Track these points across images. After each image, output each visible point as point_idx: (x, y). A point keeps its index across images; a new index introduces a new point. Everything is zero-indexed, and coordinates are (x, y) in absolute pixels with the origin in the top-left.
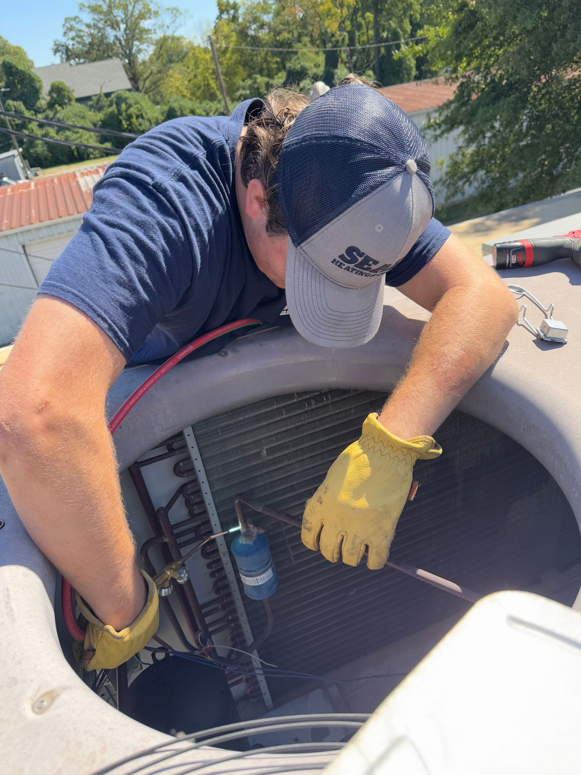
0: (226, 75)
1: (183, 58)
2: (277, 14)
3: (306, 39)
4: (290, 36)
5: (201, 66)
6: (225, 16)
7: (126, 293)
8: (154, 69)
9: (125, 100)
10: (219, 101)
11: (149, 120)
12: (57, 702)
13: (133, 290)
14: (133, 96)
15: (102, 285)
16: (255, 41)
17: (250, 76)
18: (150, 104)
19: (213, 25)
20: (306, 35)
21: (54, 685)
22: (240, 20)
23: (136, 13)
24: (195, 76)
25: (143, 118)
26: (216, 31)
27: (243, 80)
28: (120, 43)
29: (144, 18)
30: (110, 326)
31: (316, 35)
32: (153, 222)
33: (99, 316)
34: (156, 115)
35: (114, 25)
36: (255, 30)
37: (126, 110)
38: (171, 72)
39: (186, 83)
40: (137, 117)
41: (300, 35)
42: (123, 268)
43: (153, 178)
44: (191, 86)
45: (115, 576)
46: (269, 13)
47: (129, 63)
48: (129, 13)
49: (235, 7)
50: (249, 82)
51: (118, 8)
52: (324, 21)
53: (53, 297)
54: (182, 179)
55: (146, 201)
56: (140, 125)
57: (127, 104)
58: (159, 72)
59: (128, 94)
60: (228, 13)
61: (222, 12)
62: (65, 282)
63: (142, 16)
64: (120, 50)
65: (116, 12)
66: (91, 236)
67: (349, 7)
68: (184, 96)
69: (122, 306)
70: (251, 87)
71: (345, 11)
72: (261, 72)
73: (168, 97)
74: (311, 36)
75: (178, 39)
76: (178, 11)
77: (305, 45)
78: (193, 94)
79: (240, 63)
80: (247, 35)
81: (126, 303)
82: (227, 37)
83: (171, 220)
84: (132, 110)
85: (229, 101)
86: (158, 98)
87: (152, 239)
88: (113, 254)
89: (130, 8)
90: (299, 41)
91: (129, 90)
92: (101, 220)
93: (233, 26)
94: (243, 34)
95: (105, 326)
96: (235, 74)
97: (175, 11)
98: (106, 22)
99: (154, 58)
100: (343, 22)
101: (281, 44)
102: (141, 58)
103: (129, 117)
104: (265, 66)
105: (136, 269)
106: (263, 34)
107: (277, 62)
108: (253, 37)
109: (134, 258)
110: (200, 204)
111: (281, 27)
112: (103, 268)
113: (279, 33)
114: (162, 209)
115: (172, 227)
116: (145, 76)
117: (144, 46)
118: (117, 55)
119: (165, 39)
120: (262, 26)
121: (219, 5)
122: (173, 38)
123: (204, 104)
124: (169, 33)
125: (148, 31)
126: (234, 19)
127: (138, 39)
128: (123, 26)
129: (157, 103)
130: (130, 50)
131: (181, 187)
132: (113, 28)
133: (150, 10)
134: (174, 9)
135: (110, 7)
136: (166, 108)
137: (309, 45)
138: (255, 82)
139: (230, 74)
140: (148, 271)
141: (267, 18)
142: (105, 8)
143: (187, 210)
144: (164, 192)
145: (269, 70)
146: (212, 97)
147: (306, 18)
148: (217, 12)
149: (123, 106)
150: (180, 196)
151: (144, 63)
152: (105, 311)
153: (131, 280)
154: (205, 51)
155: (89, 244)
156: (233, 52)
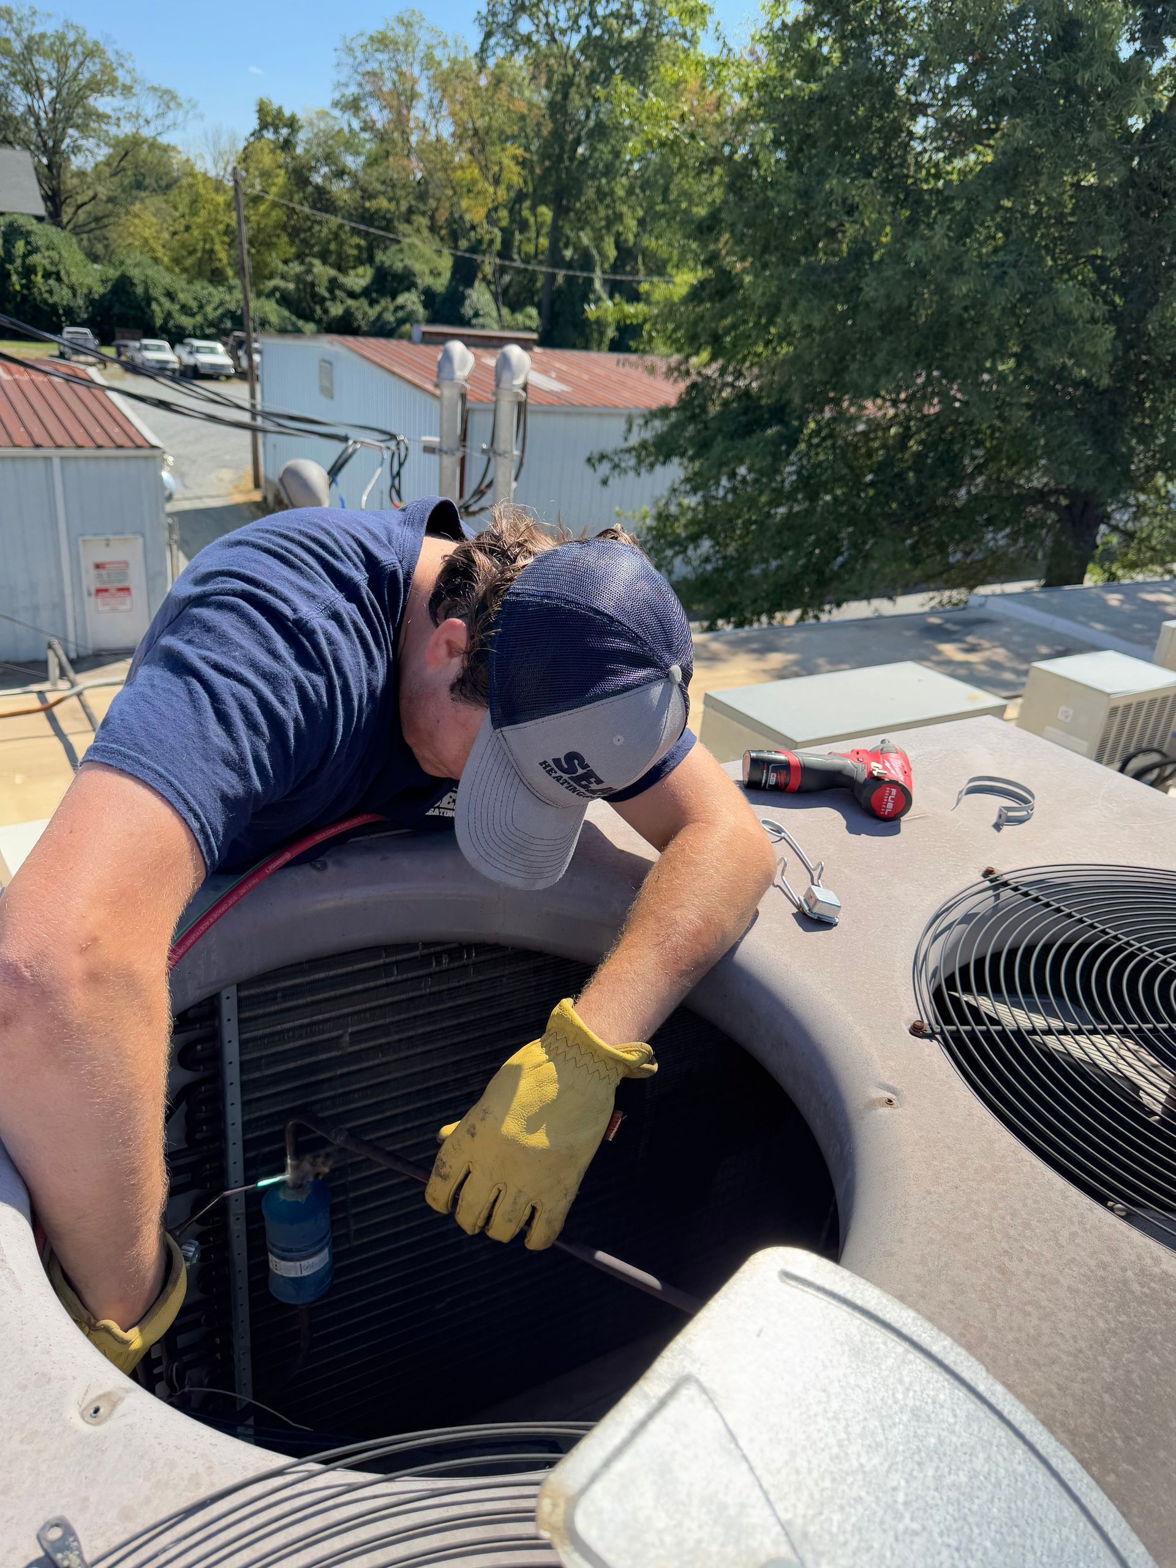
0: (250, 243)
1: (168, 187)
2: (373, 162)
3: (423, 221)
4: (392, 207)
5: (204, 213)
6: (269, 135)
7: (234, 778)
8: (103, 192)
9: (26, 235)
10: (230, 289)
11: (72, 288)
13: (244, 775)
14: (43, 233)
15: (202, 764)
17: (300, 257)
18: (80, 256)
19: (241, 145)
20: (424, 214)
22: (299, 150)
23: (84, 76)
24: (188, 228)
25: (59, 279)
26: (246, 157)
27: (286, 262)
28: (37, 123)
29: (100, 91)
30: (203, 827)
31: (442, 217)
32: (287, 675)
33: (190, 808)
34: (88, 281)
35: (32, 86)
36: (325, 177)
37: (25, 256)
38: (137, 207)
39: (166, 235)
40: (47, 275)
41: (411, 211)
42: (235, 741)
43: (295, 610)
44: (175, 244)
46: (358, 153)
47: (49, 167)
48: (70, 72)
49: (292, 124)
50: (296, 268)
51: (45, 55)
52: (460, 197)
54: (335, 617)
55: (281, 645)
56: (51, 292)
57: (28, 243)
58: (111, 200)
59: (34, 226)
60: (276, 132)
61: (264, 126)
62: (143, 752)
63: (95, 86)
64: (34, 137)
65: (38, 61)
66: (188, 684)
67: (509, 188)
68: (156, 260)
69: (224, 797)
70: (298, 279)
71: (502, 194)
72: (324, 257)
73: (121, 253)
74: (432, 217)
75: (166, 149)
76: (174, 98)
77: (418, 231)
78: (176, 261)
79: (284, 228)
80: (306, 182)
81: (231, 793)
82: (265, 174)
83: (314, 676)
84: (35, 259)
85: (251, 296)
86: (99, 248)
87: (283, 702)
88: (223, 716)
89: (73, 63)
90: (408, 221)
91: (40, 219)
92: (204, 658)
93: (281, 157)
94: (299, 176)
95: (196, 825)
96: (270, 246)
97: (168, 98)
98: (13, 74)
99: (107, 171)
100: (496, 209)
101: (371, 218)
102: (77, 162)
103: (29, 272)
104: (333, 246)
105: (252, 743)
106: (339, 189)
107: (358, 246)
108: (317, 188)
109: (252, 726)
110: (353, 654)
111: (379, 187)
112: (205, 737)
113: (371, 196)
114: (304, 659)
115: (314, 687)
116: (80, 199)
117: (89, 143)
118: (26, 144)
119: (136, 142)
120: (340, 173)
121: (262, 110)
122: (153, 145)
123: (198, 286)
124: (147, 132)
125: (101, 117)
126: (287, 145)
127: (77, 127)
128: (49, 94)
129: (95, 258)
130: (58, 142)
131: (333, 628)
132: (26, 89)
133: (114, 79)
134: (167, 92)
135: (27, 47)
136: (113, 273)
137: (426, 233)
138: (309, 271)
139: (262, 242)
140: (271, 750)
141: (351, 162)
142: (17, 47)
143: (336, 661)
144: (310, 633)
145: (341, 257)
146: (216, 277)
147: (427, 183)
148: (254, 124)
149: (20, 247)
150: (332, 643)
151: (81, 174)
152: (200, 804)
153: (243, 761)
154: (218, 187)
155: (184, 695)
156: (275, 205)
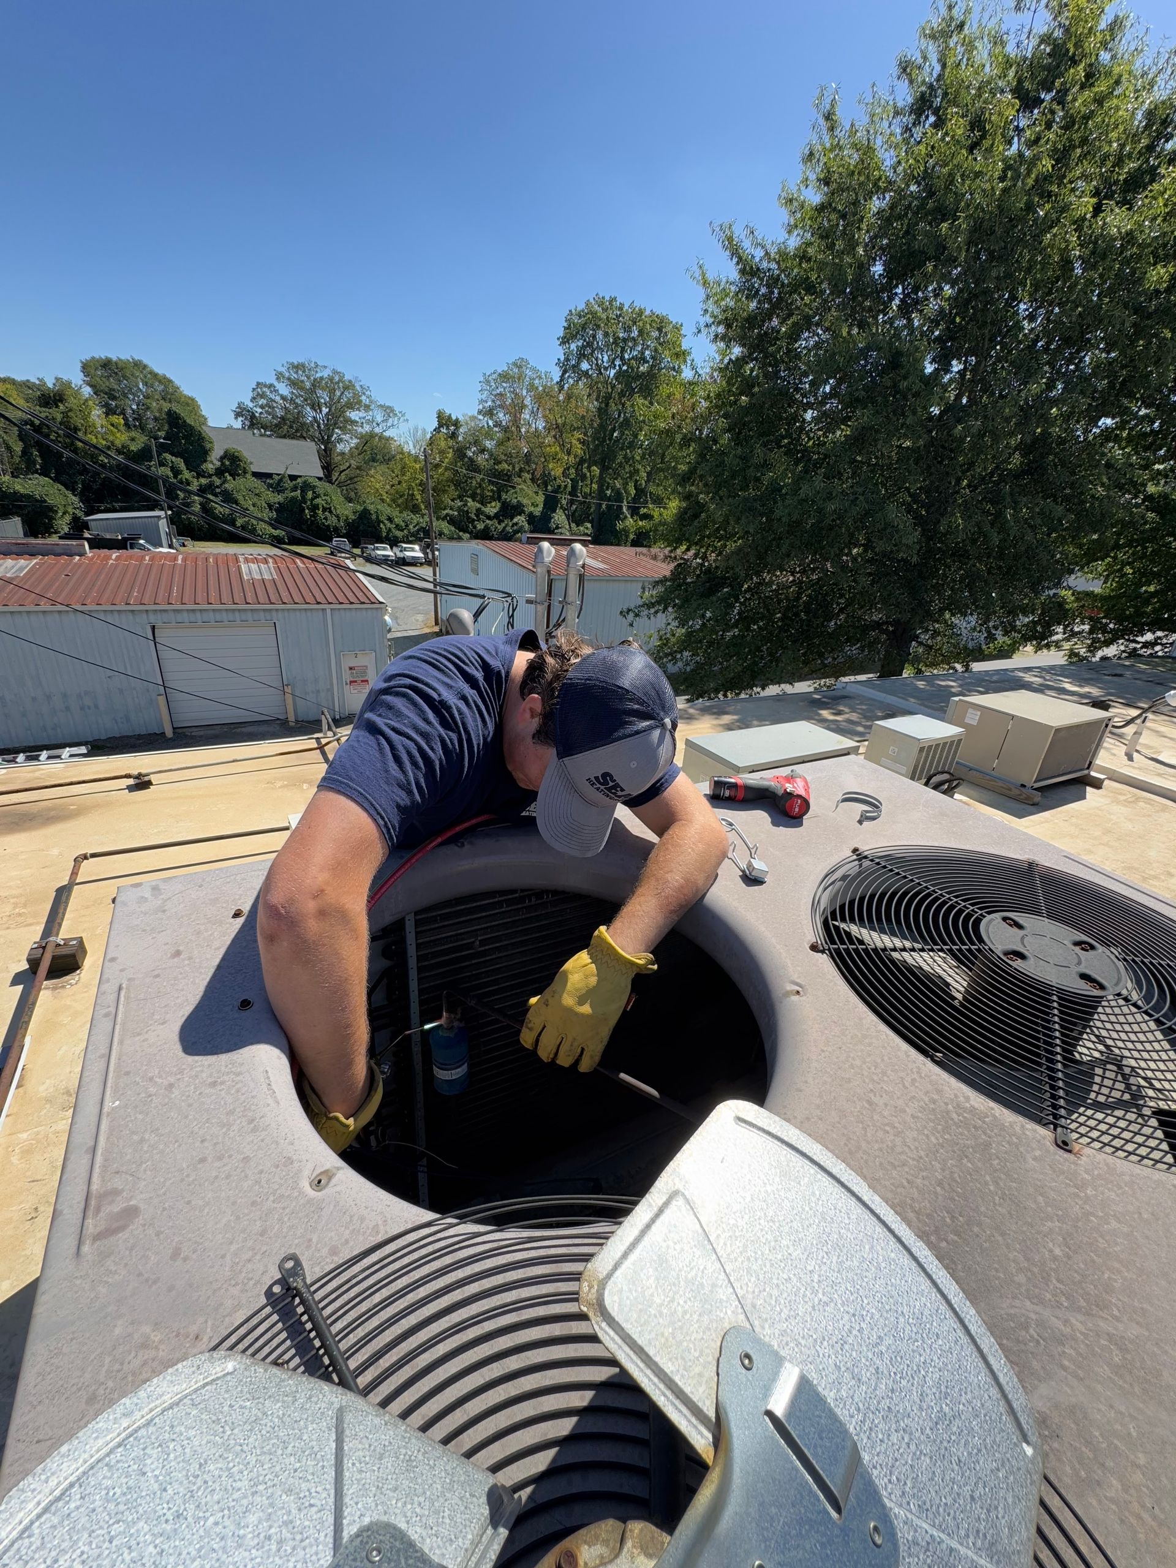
0: (433, 490)
1: (389, 460)
2: (500, 443)
3: (528, 476)
4: (510, 468)
5: (408, 474)
6: (444, 430)
7: (403, 794)
8: (354, 463)
9: (313, 488)
10: (423, 515)
11: (337, 516)
12: (334, 1181)
13: (410, 792)
14: (323, 487)
15: (385, 786)
16: (473, 466)
17: (460, 497)
18: (342, 499)
19: (429, 436)
20: (528, 472)
21: (327, 1166)
22: (460, 438)
23: (344, 400)
24: (400, 483)
25: (331, 512)
26: (431, 442)
27: (453, 500)
28: (319, 426)
29: (352, 408)
30: (386, 823)
31: (538, 474)
32: (435, 733)
33: (379, 814)
34: (346, 512)
35: (316, 406)
36: (474, 453)
37: (312, 499)
38: (372, 472)
39: (388, 487)
40: (324, 510)
41: (521, 470)
42: (404, 772)
43: (439, 695)
44: (392, 491)
45: (350, 1064)
46: (492, 439)
47: (325, 450)
48: (336, 398)
49: (456, 423)
50: (459, 503)
51: (323, 389)
52: (548, 462)
53: (339, 792)
54: (464, 698)
55: (431, 715)
56: (326, 519)
57: (314, 492)
58: (358, 468)
59: (318, 483)
60: (448, 428)
61: (441, 425)
62: (351, 780)
63: (350, 406)
64: (317, 434)
65: (319, 392)
66: (377, 740)
67: (576, 456)
68: (383, 500)
69: (398, 806)
70: (459, 509)
71: (572, 459)
72: (473, 497)
73: (364, 497)
74: (533, 474)
75: (388, 439)
76: (392, 411)
77: (525, 481)
78: (394, 501)
79: (452, 481)
80: (465, 455)
81: (402, 803)
82: (442, 452)
83: (450, 733)
84: (318, 501)
85: (434, 519)
86: (352, 495)
87: (432, 749)
88: (397, 759)
89: (338, 393)
90: (520, 477)
91: (320, 479)
92: (387, 725)
93: (451, 442)
94: (460, 453)
95: (381, 822)
96: (445, 491)
97: (389, 411)
98: (306, 400)
99: (356, 452)
100: (568, 469)
101: (499, 475)
102: (340, 447)
103: (315, 508)
104: (478, 491)
105: (414, 774)
106: (481, 459)
107: (492, 491)
108: (470, 459)
109: (414, 763)
110: (475, 720)
111: (503, 457)
112: (387, 771)
113: (500, 463)
114: (444, 723)
115: (451, 740)
116: (342, 468)
117: (346, 437)
118: (313, 439)
119: (372, 435)
120: (483, 451)
121: (440, 416)
122: (381, 437)
123: (405, 514)
124: (377, 430)
125: (353, 422)
126: (453, 436)
127: (340, 428)
128: (325, 410)
129: (350, 500)
130: (329, 437)
131: (462, 705)
132: (313, 408)
133: (360, 402)
134: (389, 407)
135: (313, 385)
136: (359, 508)
137: (529, 482)
138: (465, 505)
139: (438, 490)
140: (425, 776)
141: (488, 444)
142: (308, 385)
143: (464, 724)
144: (448, 709)
145: (482, 496)
146: (415, 509)
147: (530, 455)
148: (436, 424)
149: (310, 494)
150: (460, 713)
151: (343, 454)
152: (384, 810)
153: (409, 784)
154: (416, 459)
155: (375, 746)
156: (446, 469)
